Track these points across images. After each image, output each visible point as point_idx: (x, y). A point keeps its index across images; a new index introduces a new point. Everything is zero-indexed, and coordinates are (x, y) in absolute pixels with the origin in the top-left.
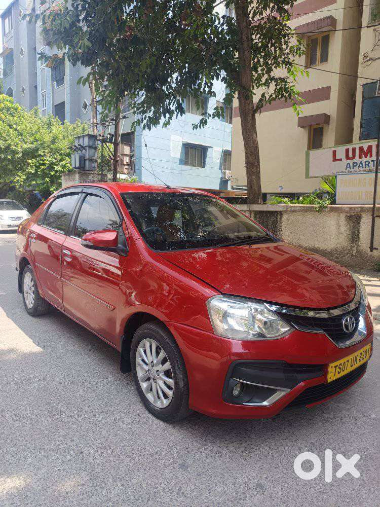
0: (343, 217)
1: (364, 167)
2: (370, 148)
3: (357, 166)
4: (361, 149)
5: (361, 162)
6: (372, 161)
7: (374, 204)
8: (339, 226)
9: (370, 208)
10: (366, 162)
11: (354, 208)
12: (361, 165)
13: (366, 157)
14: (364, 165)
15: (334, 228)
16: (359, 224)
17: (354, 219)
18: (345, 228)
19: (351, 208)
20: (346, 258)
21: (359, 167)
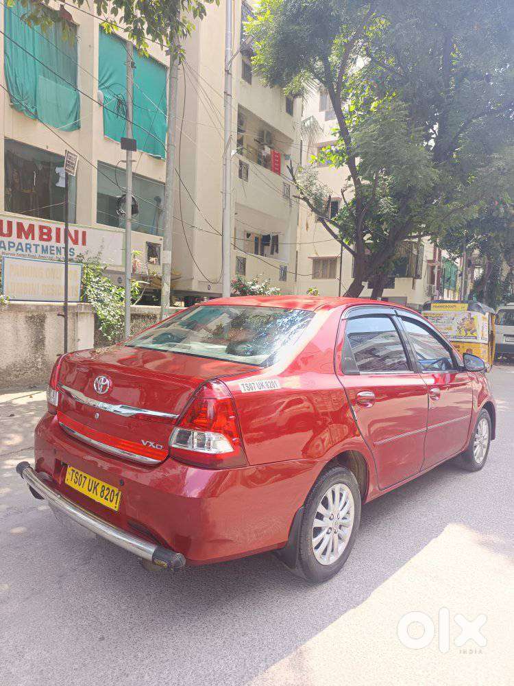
0: (21, 317)
1: (24, 250)
2: (31, 227)
3: (15, 248)
4: (20, 226)
5: (20, 244)
6: (34, 245)
7: (66, 301)
8: (16, 331)
9: (60, 307)
10: (26, 244)
11: (42, 306)
12: (20, 247)
13: (27, 238)
14: (24, 249)
15: (10, 334)
16: (42, 326)
17: (37, 320)
18: (25, 333)
19: (37, 306)
20: (30, 374)
21: (17, 249)
